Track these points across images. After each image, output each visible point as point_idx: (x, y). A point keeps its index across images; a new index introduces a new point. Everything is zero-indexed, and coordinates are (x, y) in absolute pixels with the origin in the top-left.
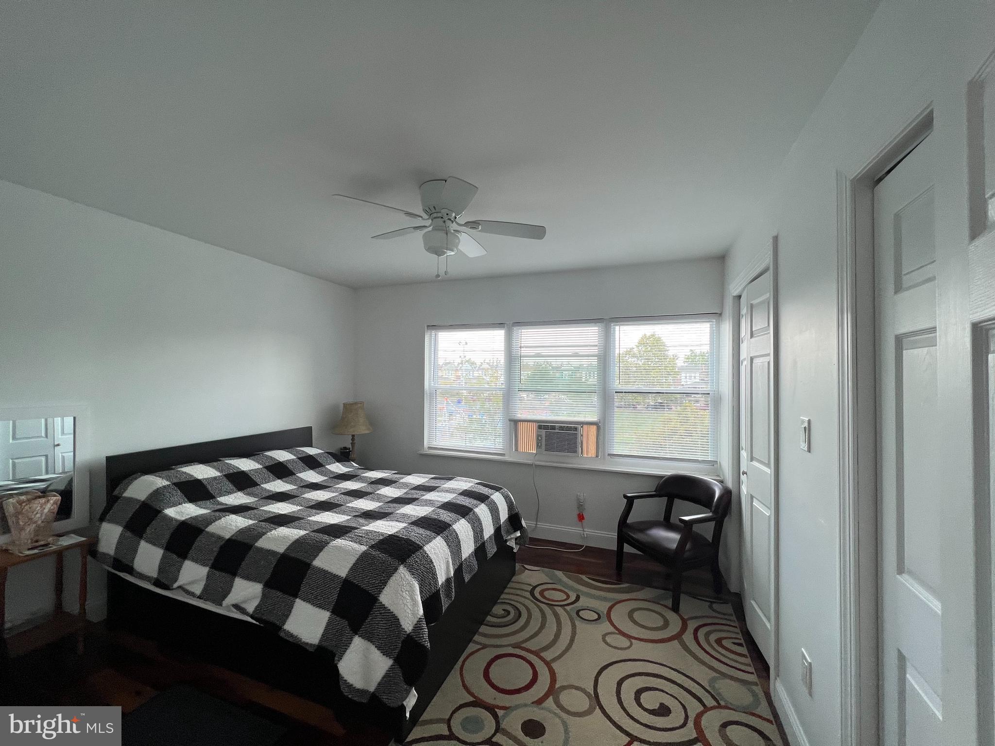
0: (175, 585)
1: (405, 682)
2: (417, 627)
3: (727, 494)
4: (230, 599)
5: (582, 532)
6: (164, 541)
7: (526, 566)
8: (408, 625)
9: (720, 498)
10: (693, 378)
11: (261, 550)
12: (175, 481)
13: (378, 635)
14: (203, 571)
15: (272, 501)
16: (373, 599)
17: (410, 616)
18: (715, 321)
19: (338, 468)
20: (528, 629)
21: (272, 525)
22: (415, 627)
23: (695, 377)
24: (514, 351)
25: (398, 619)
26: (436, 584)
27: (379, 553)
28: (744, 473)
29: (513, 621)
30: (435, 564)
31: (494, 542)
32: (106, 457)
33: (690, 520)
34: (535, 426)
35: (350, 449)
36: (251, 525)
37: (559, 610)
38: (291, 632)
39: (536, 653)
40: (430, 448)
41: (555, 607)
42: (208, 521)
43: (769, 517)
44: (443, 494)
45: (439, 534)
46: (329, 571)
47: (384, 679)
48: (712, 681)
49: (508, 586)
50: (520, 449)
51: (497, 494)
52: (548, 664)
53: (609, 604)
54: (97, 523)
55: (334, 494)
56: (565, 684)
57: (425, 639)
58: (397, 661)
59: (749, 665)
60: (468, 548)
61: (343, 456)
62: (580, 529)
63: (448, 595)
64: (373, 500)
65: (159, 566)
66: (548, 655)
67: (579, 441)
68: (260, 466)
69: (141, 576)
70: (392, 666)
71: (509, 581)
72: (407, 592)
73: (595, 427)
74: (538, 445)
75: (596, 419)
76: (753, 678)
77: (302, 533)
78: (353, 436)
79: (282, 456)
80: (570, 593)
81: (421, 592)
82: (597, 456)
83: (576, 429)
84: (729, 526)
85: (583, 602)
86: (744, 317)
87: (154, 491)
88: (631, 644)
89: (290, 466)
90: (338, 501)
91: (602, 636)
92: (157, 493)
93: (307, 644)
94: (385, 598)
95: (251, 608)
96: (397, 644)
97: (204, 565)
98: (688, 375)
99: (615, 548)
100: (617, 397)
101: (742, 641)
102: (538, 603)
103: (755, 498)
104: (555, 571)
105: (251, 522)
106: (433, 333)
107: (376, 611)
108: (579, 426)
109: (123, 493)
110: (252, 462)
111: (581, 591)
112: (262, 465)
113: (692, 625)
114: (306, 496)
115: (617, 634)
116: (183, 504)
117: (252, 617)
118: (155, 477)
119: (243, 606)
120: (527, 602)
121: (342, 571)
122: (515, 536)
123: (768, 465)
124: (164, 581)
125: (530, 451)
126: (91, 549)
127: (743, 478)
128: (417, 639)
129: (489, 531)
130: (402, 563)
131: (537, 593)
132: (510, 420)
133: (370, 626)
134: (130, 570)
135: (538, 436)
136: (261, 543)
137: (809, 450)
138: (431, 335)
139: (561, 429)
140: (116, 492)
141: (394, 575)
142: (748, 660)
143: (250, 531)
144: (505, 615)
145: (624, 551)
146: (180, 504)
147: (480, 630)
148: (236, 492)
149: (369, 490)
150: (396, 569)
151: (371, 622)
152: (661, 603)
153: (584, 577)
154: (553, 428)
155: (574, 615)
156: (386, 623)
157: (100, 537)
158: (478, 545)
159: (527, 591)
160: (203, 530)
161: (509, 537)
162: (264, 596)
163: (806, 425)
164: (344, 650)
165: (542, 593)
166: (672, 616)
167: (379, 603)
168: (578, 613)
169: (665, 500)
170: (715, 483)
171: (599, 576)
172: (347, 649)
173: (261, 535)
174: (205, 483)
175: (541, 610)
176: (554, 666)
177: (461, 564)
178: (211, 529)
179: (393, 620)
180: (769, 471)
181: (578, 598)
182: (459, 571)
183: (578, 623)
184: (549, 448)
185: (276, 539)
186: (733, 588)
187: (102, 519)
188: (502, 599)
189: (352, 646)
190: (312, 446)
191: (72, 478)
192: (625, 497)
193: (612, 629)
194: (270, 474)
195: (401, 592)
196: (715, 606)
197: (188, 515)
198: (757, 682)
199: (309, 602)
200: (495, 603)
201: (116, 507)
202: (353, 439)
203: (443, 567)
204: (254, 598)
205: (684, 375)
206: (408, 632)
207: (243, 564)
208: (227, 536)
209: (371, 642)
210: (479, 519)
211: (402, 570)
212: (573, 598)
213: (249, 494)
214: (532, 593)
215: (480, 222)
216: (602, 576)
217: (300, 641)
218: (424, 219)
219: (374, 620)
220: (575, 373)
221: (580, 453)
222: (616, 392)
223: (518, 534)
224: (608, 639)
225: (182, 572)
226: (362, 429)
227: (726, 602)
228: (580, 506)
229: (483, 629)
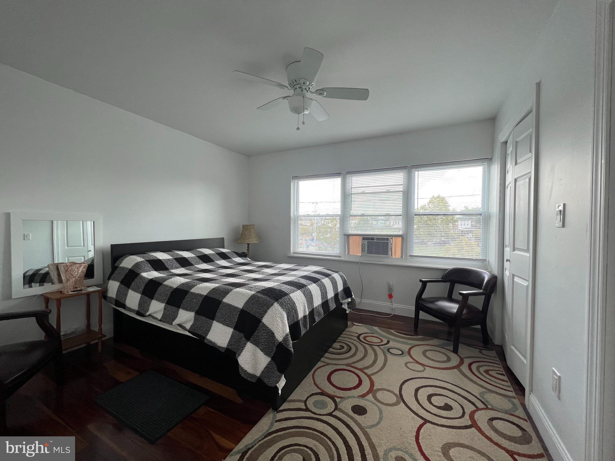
0: (147, 314)
1: (278, 371)
2: (285, 339)
3: (494, 280)
4: (177, 321)
5: (391, 306)
6: (141, 290)
7: (354, 323)
8: (280, 337)
9: (489, 281)
10: (466, 225)
11: (193, 294)
12: (147, 259)
13: (262, 343)
14: (162, 306)
15: (201, 273)
16: (258, 321)
17: (281, 331)
18: (486, 164)
19: (239, 260)
20: (356, 357)
21: (200, 282)
22: (284, 339)
23: (468, 224)
24: (347, 189)
25: (274, 334)
26: (297, 317)
27: (262, 295)
28: (507, 260)
29: (346, 351)
30: (296, 305)
31: (334, 302)
32: (111, 245)
33: (466, 293)
34: (360, 238)
35: (246, 253)
36: (188, 282)
37: (376, 348)
38: (211, 340)
39: (361, 370)
40: (294, 253)
41: (373, 346)
42: (165, 279)
43: (527, 286)
44: (302, 272)
45: (299, 289)
46: (232, 305)
47: (266, 369)
48: (482, 394)
49: (343, 333)
50: (351, 253)
51: (336, 274)
52: (369, 376)
53: (409, 347)
54: (107, 281)
55: (237, 271)
56: (380, 387)
57: (290, 346)
58: (273, 359)
59: (509, 387)
60: (317, 301)
61: (242, 255)
62: (390, 304)
63: (305, 326)
64: (259, 274)
65: (139, 304)
66: (369, 371)
67: (390, 247)
68: (195, 256)
69: (130, 310)
70: (270, 361)
71: (344, 331)
72: (279, 318)
73: (400, 239)
74: (362, 250)
75: (401, 233)
76: (512, 394)
77: (217, 285)
78: (248, 244)
79: (207, 251)
80: (383, 339)
81: (288, 319)
82: (402, 257)
83: (388, 239)
84: (495, 301)
85: (391, 344)
86: (510, 156)
87: (136, 264)
88: (425, 369)
89: (211, 257)
90: (239, 273)
91: (405, 363)
92: (137, 265)
93: (220, 347)
94: (266, 320)
95: (188, 326)
96: (273, 349)
97: (162, 302)
98: (463, 223)
99: (414, 316)
100: (416, 218)
101: (504, 373)
102: (362, 343)
103: (517, 276)
104: (373, 327)
105: (188, 280)
106: (296, 181)
107: (260, 328)
108: (390, 238)
109: (120, 264)
110: (190, 253)
111: (390, 338)
112: (196, 255)
113: (467, 362)
114: (220, 271)
115: (414, 363)
116: (152, 271)
117: (189, 331)
118: (136, 257)
119: (184, 325)
120: (355, 343)
121: (240, 305)
122: (347, 301)
123: (527, 251)
124: (142, 312)
125: (357, 255)
126: (103, 294)
127: (507, 264)
128: (285, 346)
129: (331, 294)
130: (276, 301)
131: (361, 338)
132: (344, 235)
133: (257, 337)
134: (124, 306)
135: (363, 244)
136: (193, 290)
137: (563, 226)
138: (295, 183)
139: (378, 240)
140: (116, 265)
141: (271, 307)
142: (509, 384)
143: (188, 284)
144: (341, 348)
145: (420, 318)
146: (149, 271)
147: (325, 355)
148: (180, 268)
149: (257, 270)
150: (272, 304)
151: (257, 335)
152: (446, 348)
153: (392, 331)
154: (373, 239)
155: (386, 350)
156: (266, 336)
157: (108, 288)
158: (324, 301)
159: (355, 336)
160: (162, 284)
161: (344, 301)
162: (195, 319)
163: (561, 208)
164: (241, 350)
165: (365, 338)
166: (453, 356)
167: (262, 323)
168: (388, 350)
169: (448, 284)
170: (484, 272)
171: (401, 330)
172: (243, 350)
173: (193, 286)
174: (164, 262)
175: (364, 347)
176: (372, 377)
177: (313, 310)
178: (166, 283)
179: (271, 334)
180: (528, 255)
181: (388, 342)
182: (312, 313)
183: (388, 355)
184: (370, 251)
185: (201, 288)
186: (497, 341)
187: (109, 279)
188: (339, 340)
189: (246, 347)
190: (224, 248)
191: (93, 259)
192: (421, 281)
193: (411, 360)
194: (200, 260)
195: (275, 318)
196: (483, 352)
197: (154, 276)
198: (515, 397)
199: (221, 323)
200: (335, 342)
201: (116, 272)
202: (248, 247)
203: (302, 308)
204: (190, 320)
205: (460, 223)
206: (280, 341)
207: (184, 301)
208: (175, 287)
209: (257, 347)
210: (325, 286)
211: (276, 305)
212: (385, 341)
213: (187, 269)
214: (358, 337)
215: (325, 89)
216: (404, 331)
217: (216, 345)
218: (289, 89)
219: (259, 333)
220: (386, 222)
221: (390, 255)
222: (415, 215)
223: (350, 300)
224: (408, 365)
225: (151, 306)
226: (253, 240)
227: (492, 350)
228: (390, 289)
229: (327, 355)
